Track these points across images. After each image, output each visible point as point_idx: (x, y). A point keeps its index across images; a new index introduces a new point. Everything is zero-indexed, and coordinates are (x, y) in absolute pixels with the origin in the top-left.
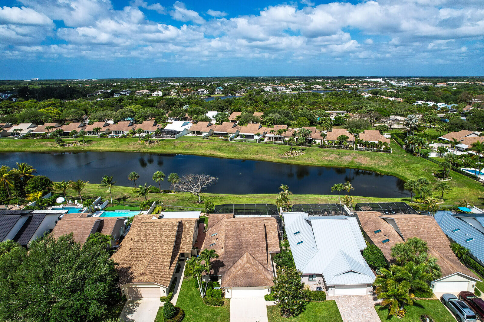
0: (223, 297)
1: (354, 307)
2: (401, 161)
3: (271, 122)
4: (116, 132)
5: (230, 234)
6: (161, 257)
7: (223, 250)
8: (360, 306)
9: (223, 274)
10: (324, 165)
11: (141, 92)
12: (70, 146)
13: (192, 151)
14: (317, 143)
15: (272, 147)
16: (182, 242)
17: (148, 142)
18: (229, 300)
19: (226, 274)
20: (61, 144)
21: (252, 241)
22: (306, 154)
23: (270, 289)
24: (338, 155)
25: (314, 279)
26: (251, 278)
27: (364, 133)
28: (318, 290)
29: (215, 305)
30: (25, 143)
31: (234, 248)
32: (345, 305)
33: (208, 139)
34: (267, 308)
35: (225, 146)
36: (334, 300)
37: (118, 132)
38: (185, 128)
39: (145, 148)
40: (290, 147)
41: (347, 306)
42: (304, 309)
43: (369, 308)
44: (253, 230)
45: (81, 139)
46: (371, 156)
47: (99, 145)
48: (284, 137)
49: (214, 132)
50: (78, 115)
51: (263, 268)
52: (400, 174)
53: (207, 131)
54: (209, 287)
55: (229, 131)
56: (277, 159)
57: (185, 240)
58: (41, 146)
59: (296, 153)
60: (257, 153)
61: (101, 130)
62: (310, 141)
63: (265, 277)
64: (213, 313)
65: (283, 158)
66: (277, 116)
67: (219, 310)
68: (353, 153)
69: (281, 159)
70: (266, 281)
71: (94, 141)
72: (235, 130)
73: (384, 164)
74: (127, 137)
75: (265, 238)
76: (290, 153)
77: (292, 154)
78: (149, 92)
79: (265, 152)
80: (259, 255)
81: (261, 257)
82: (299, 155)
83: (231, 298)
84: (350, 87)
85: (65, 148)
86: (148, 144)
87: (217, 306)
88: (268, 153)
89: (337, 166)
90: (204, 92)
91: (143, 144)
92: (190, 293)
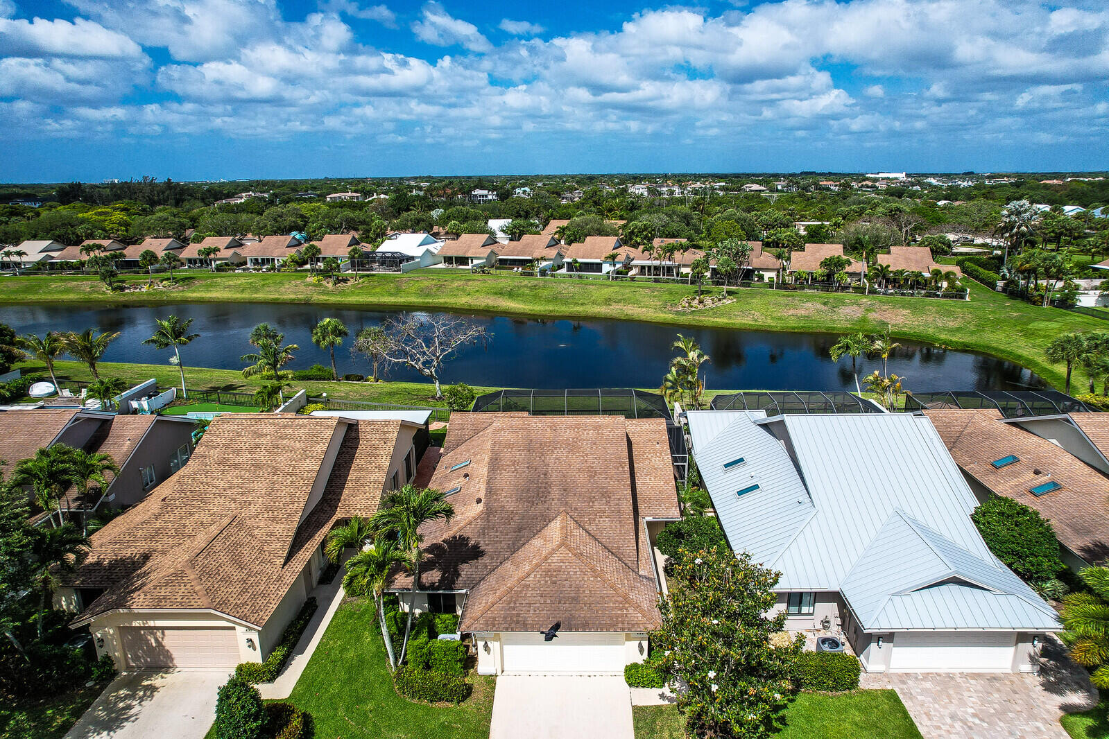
0: (471, 671)
1: (977, 721)
2: (997, 316)
3: (645, 233)
4: (256, 260)
5: (507, 456)
6: (262, 524)
7: (480, 507)
8: (1001, 714)
9: (473, 585)
10: (787, 327)
11: (340, 197)
12: (138, 290)
13: (442, 300)
14: (766, 280)
15: (649, 288)
16: (349, 484)
17: (331, 280)
18: (491, 681)
19: (483, 586)
20: (115, 285)
21: (582, 479)
22: (737, 302)
23: (645, 644)
24: (825, 304)
25: (805, 609)
26: (575, 599)
27: (889, 253)
28: (826, 648)
29: (435, 697)
30: (27, 283)
31: (519, 500)
32: (936, 710)
33: (484, 272)
34: (634, 713)
35: (526, 286)
36: (889, 687)
37: (263, 260)
38: (427, 250)
39: (323, 293)
40: (696, 287)
41: (946, 712)
42: (777, 720)
43: (1039, 724)
44: (585, 445)
45: (167, 275)
46: (913, 307)
47: (208, 288)
48: (679, 265)
49: (500, 257)
50: (172, 226)
51: (619, 564)
52: (1002, 347)
53: (482, 256)
54: (418, 634)
55: (537, 255)
56: (662, 315)
57: (358, 479)
58: (67, 291)
59: (713, 300)
60: (608, 301)
61: (219, 255)
62: (749, 274)
63: (626, 598)
64: (422, 728)
65: (678, 313)
66: (661, 220)
67: (450, 718)
68: (865, 300)
69: (671, 316)
70: (631, 610)
71: (201, 279)
72: (553, 253)
73: (950, 325)
74: (283, 269)
75: (627, 468)
76: (696, 301)
77: (701, 302)
78: (357, 197)
79: (630, 299)
80: (605, 522)
81: (615, 529)
82: (719, 304)
83: (499, 673)
84: (832, 188)
85: (124, 295)
86: (330, 285)
87: (444, 704)
88: (637, 302)
89: (824, 331)
90: (486, 196)
91: (319, 284)
92: (351, 654)
